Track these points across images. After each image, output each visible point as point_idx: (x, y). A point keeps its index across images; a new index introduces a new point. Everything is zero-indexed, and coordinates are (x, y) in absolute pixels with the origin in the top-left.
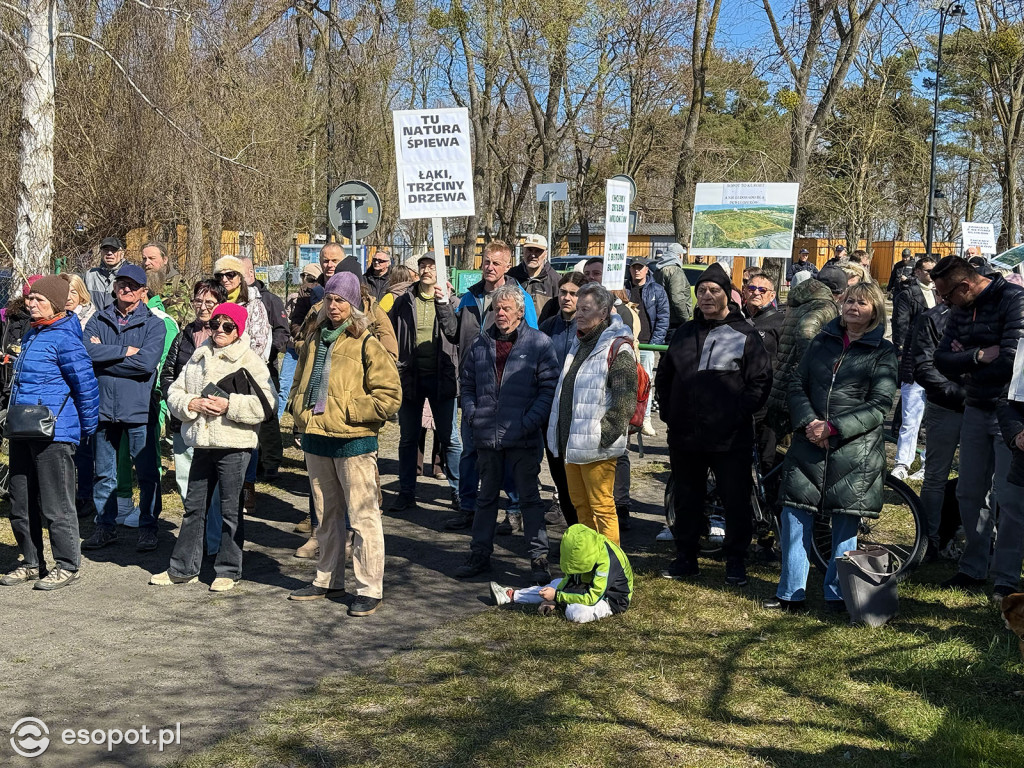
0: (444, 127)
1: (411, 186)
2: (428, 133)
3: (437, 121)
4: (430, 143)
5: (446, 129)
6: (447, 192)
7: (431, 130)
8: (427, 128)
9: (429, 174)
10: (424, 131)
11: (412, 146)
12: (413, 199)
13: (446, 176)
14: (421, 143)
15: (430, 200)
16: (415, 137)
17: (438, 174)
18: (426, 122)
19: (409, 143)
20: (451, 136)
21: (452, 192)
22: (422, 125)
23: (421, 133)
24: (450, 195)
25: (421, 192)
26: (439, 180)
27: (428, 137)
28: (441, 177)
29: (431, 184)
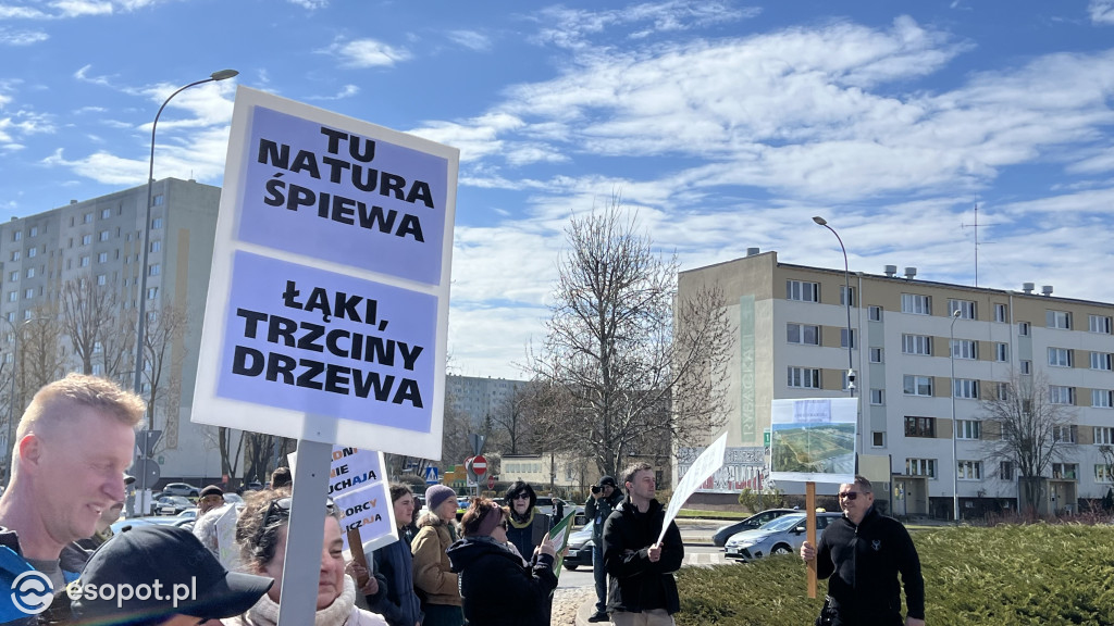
0: (386, 177)
1: (252, 319)
2: (336, 178)
3: (369, 157)
4: (337, 209)
5: (393, 184)
6: (366, 368)
7: (346, 174)
8: (337, 166)
9: (318, 299)
10: (325, 170)
11: (279, 201)
12: (249, 362)
13: (371, 319)
14: (310, 201)
15: (305, 381)
16: (290, 178)
17: (346, 306)
18: (333, 148)
19: (271, 186)
20: (403, 208)
21: (383, 371)
22: (320, 149)
23: (315, 174)
24: (374, 377)
25: (280, 347)
26: (344, 323)
27: (334, 190)
28: (355, 317)
29: (318, 331)
